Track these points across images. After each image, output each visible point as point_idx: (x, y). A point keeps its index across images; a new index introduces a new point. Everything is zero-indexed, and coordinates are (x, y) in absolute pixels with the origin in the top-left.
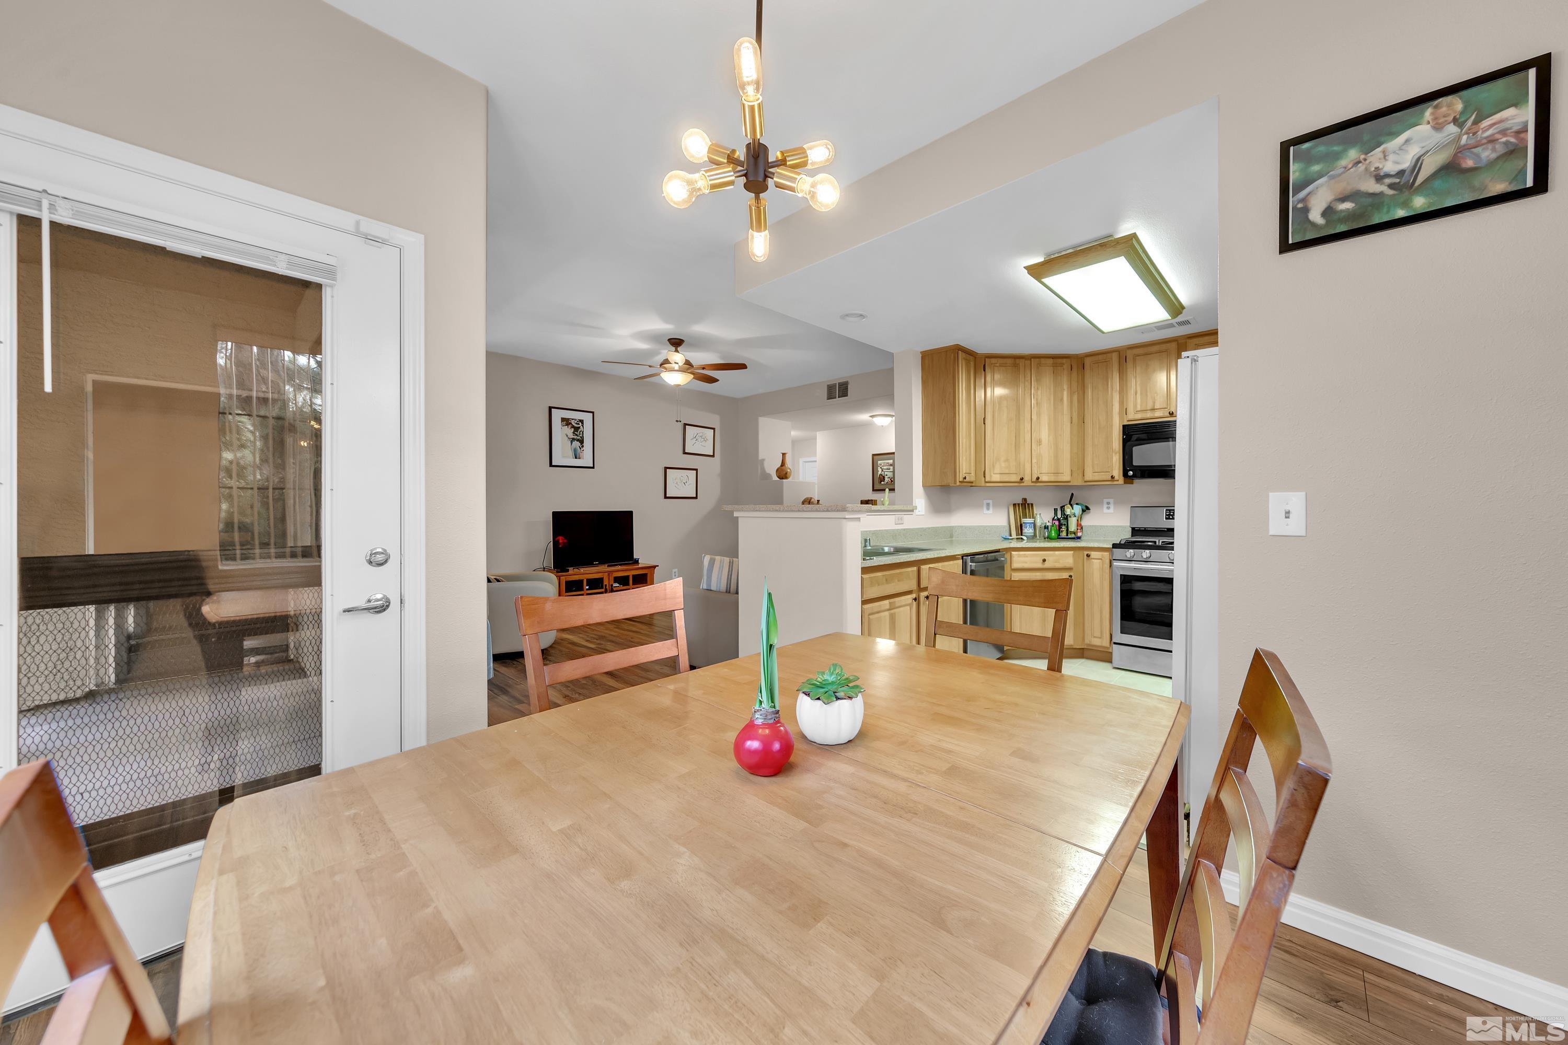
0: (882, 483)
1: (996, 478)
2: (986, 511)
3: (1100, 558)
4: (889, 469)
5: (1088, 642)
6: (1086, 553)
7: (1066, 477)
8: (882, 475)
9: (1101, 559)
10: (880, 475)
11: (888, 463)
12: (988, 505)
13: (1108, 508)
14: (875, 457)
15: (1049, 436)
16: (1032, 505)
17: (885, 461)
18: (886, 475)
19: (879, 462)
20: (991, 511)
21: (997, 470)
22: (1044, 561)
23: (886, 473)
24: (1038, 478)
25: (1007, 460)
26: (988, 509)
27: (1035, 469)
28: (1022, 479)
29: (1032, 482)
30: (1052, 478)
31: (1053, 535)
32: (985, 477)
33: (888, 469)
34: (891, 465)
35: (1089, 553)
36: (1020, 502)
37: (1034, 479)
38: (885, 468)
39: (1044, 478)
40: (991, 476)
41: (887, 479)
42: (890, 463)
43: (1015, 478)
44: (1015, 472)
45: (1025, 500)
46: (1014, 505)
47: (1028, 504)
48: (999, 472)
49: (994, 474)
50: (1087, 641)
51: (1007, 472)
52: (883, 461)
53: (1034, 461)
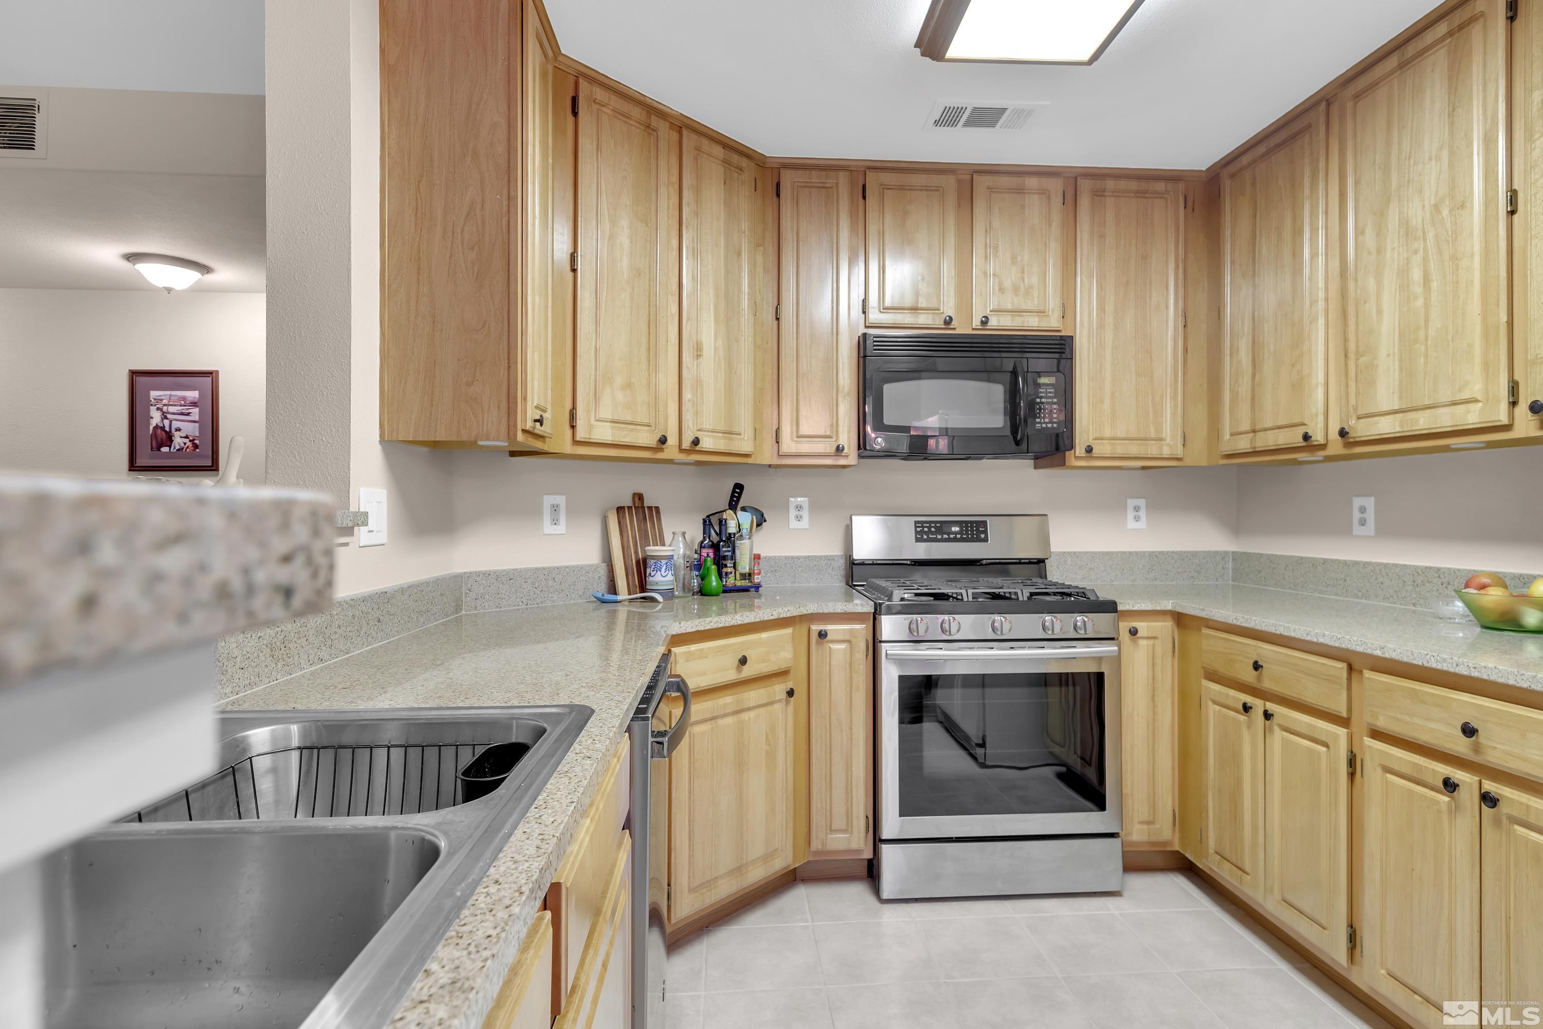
0: (165, 449)
1: (604, 433)
2: (548, 528)
3: (846, 638)
4: (188, 414)
5: (820, 847)
6: (816, 628)
7: (744, 445)
8: (163, 428)
9: (849, 641)
10: (156, 427)
11: (184, 398)
12: (555, 508)
13: (799, 518)
14: (140, 380)
15: (716, 340)
16: (657, 508)
17: (173, 393)
18: (178, 430)
19: (154, 394)
20: (561, 528)
21: (606, 412)
22: (743, 661)
23: (175, 425)
24: (696, 442)
25: (628, 386)
26: (555, 522)
27: (688, 417)
28: (663, 440)
29: (681, 450)
30: (721, 446)
31: (714, 584)
32: (573, 427)
33: (182, 414)
34: (194, 404)
35: (822, 627)
36: (628, 502)
37: (686, 444)
38: (172, 409)
39: (707, 443)
40: (591, 427)
41: (178, 441)
42: (190, 399)
43: (648, 438)
44: (646, 421)
45: (639, 497)
46: (620, 510)
47: (650, 508)
48: (610, 417)
49: (597, 420)
50: (816, 845)
51: (629, 418)
52: (168, 393)
53: (687, 395)
